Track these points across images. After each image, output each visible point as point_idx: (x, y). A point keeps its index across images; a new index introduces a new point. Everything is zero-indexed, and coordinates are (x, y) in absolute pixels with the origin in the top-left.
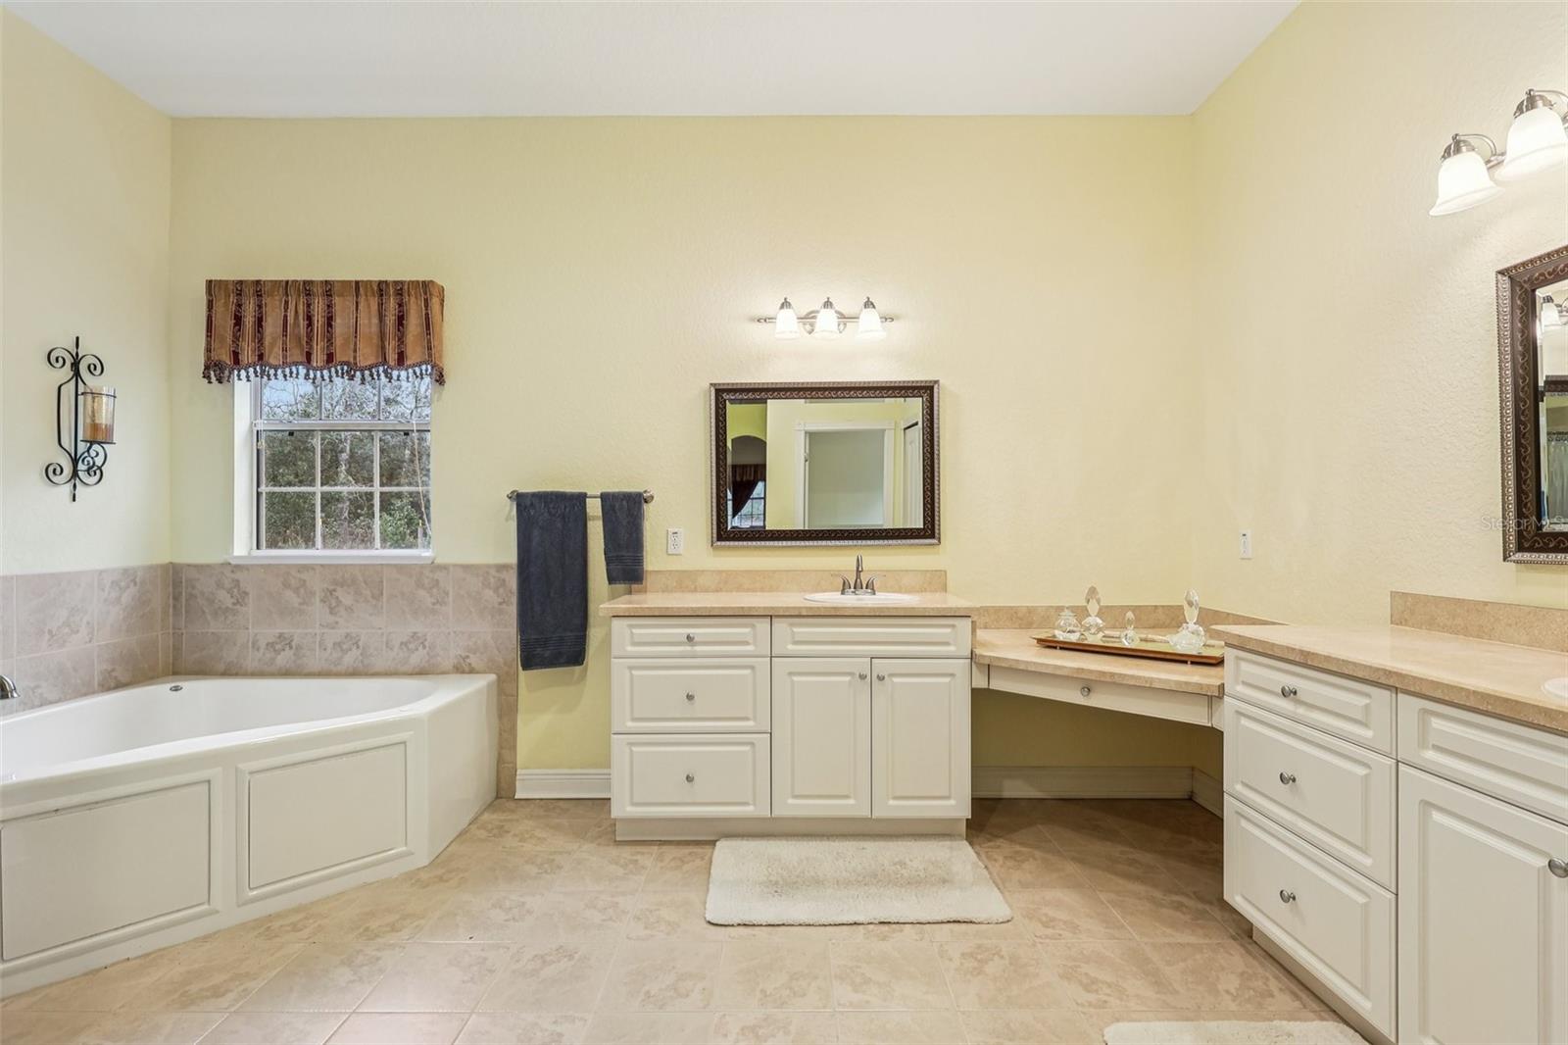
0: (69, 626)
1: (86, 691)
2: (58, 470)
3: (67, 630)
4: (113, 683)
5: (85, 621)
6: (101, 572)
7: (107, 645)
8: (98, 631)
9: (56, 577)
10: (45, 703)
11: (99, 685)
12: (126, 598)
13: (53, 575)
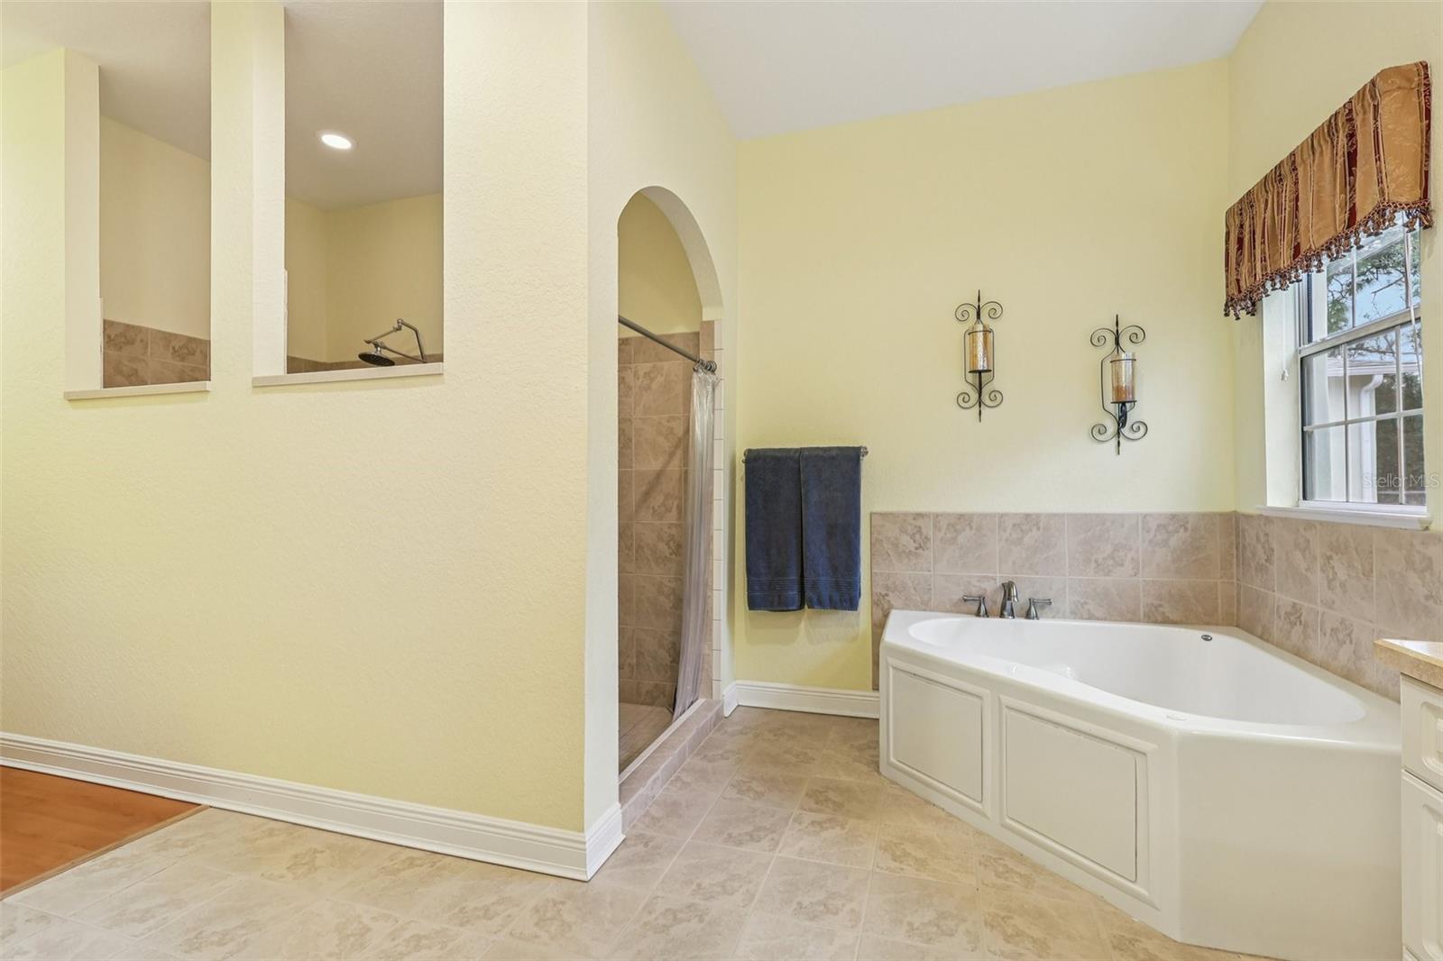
0: (1113, 558)
1: (1131, 617)
2: (1102, 429)
3: (1111, 562)
4: (1156, 617)
5: (1129, 556)
6: (1145, 516)
7: (1153, 582)
8: (1143, 567)
9: (1101, 518)
10: (1091, 617)
11: (1145, 615)
12: (1174, 541)
13: (1097, 515)
